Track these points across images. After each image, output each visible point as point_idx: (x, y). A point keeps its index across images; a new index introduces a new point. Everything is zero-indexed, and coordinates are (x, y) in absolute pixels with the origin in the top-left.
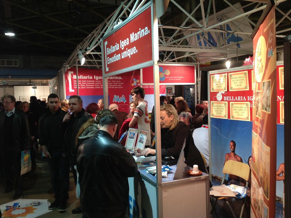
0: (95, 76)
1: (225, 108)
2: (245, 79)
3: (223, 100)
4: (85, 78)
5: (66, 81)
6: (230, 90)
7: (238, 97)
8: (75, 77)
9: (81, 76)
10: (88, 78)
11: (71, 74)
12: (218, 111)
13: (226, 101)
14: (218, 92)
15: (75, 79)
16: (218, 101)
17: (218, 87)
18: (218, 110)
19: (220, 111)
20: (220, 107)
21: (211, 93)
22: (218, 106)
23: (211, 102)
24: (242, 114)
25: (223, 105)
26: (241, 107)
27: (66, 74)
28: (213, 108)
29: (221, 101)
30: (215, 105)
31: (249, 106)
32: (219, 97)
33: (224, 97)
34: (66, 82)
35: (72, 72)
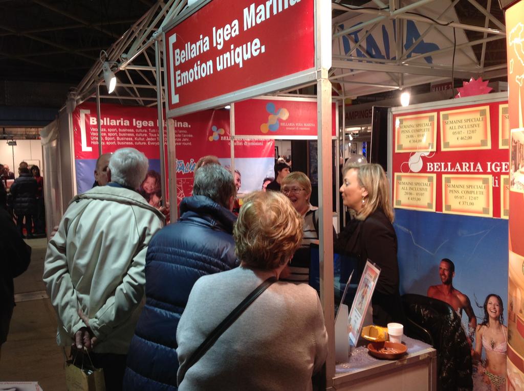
0: (134, 120)
1: (429, 188)
2: (481, 123)
3: (424, 170)
4: (114, 123)
5: (74, 129)
6: (443, 149)
7: (464, 164)
8: (93, 121)
9: (105, 119)
10: (120, 123)
11: (86, 115)
12: (411, 194)
13: (433, 172)
14: (413, 153)
15: (94, 126)
16: (411, 172)
17: (414, 141)
18: (411, 191)
19: (417, 194)
20: (418, 186)
21: (395, 155)
22: (411, 184)
23: (396, 174)
24: (472, 201)
25: (426, 181)
26: (469, 187)
27: (76, 114)
28: (401, 186)
29: (420, 172)
30: (404, 180)
31: (491, 185)
32: (415, 164)
33: (428, 164)
34: (74, 132)
35: (88, 112)
